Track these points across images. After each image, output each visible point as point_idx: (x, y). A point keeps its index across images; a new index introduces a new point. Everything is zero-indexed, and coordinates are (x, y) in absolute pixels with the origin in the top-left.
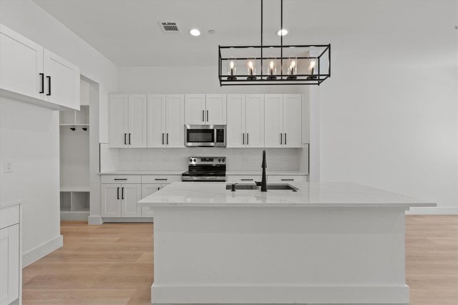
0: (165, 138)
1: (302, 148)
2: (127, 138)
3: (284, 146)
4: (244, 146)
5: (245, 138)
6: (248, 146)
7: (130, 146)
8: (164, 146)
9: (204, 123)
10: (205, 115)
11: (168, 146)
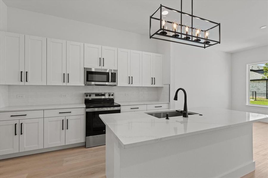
0: (66, 77)
1: (163, 87)
2: (24, 76)
3: (153, 86)
4: (129, 85)
5: (130, 80)
6: (132, 85)
7: (27, 84)
8: (65, 84)
9: (100, 68)
10: (101, 61)
11: (68, 84)
